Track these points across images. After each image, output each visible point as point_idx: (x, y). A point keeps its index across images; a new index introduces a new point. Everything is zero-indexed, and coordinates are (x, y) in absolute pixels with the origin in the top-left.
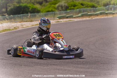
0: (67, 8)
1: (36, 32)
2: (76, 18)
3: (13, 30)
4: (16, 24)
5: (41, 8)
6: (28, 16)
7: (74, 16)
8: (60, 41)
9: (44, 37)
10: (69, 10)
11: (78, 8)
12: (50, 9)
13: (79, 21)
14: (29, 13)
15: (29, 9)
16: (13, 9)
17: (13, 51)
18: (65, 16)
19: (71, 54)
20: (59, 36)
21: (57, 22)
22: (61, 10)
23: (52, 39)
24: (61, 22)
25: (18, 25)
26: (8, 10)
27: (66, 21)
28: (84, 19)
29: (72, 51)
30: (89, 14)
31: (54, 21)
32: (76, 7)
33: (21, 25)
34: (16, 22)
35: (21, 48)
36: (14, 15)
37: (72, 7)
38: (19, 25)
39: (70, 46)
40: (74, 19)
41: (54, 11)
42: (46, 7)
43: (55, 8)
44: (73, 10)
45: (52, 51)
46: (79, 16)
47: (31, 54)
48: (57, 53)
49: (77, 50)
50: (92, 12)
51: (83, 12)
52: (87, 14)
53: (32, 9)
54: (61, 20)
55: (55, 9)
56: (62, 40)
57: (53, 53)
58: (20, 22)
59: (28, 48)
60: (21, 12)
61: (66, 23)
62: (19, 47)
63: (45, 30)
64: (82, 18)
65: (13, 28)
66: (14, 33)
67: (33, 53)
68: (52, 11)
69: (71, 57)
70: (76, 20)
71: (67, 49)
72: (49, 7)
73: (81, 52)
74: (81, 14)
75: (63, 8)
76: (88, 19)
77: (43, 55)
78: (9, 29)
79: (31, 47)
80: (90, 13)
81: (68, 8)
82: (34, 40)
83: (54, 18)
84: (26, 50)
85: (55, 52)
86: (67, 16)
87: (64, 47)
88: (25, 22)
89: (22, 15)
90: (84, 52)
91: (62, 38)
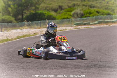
0: (82, 16)
1: (44, 35)
2: (94, 25)
3: (33, 35)
4: (35, 30)
5: (57, 16)
6: (46, 22)
7: (91, 24)
8: (65, 43)
9: (50, 40)
10: (84, 17)
11: (94, 16)
12: (66, 17)
13: (98, 28)
14: (47, 20)
15: (45, 16)
16: (29, 16)
17: (23, 52)
18: (83, 23)
19: (73, 55)
20: (64, 39)
21: (76, 28)
22: (77, 17)
23: (57, 42)
24: (79, 28)
25: (37, 31)
26: (24, 17)
27: (84, 28)
28: (102, 26)
29: (75, 52)
30: (105, 21)
31: (73, 27)
32: (92, 15)
33: (41, 31)
34: (35, 29)
35: (30, 49)
36: (32, 22)
37: (88, 15)
38: (39, 31)
39: (73, 48)
40: (92, 26)
41: (69, 18)
42: (61, 15)
43: (70, 15)
44: (88, 17)
45: (57, 53)
46: (97, 24)
47: (38, 55)
48: (61, 54)
49: (80, 52)
50: (109, 20)
51: (100, 20)
52: (104, 21)
53: (47, 16)
54: (79, 27)
55: (71, 17)
56: (66, 43)
57: (58, 54)
58: (39, 28)
59: (36, 50)
60: (37, 19)
61: (84, 30)
62: (29, 49)
63: (52, 33)
64: (99, 25)
65: (33, 33)
66: (34, 38)
67: (40, 54)
68: (67, 18)
69: (74, 58)
70: (94, 27)
71: (70, 51)
72: (65, 15)
73: (83, 53)
74: (98, 21)
75: (79, 16)
76: (105, 26)
77: (48, 56)
78: (29, 35)
79: (39, 49)
80: (107, 20)
81: (84, 16)
82: (42, 43)
83: (71, 25)
84: (34, 51)
85: (60, 53)
86: (84, 23)
87: (68, 49)
88: (44, 28)
89: (40, 21)
90: (86, 54)
91: (66, 41)
